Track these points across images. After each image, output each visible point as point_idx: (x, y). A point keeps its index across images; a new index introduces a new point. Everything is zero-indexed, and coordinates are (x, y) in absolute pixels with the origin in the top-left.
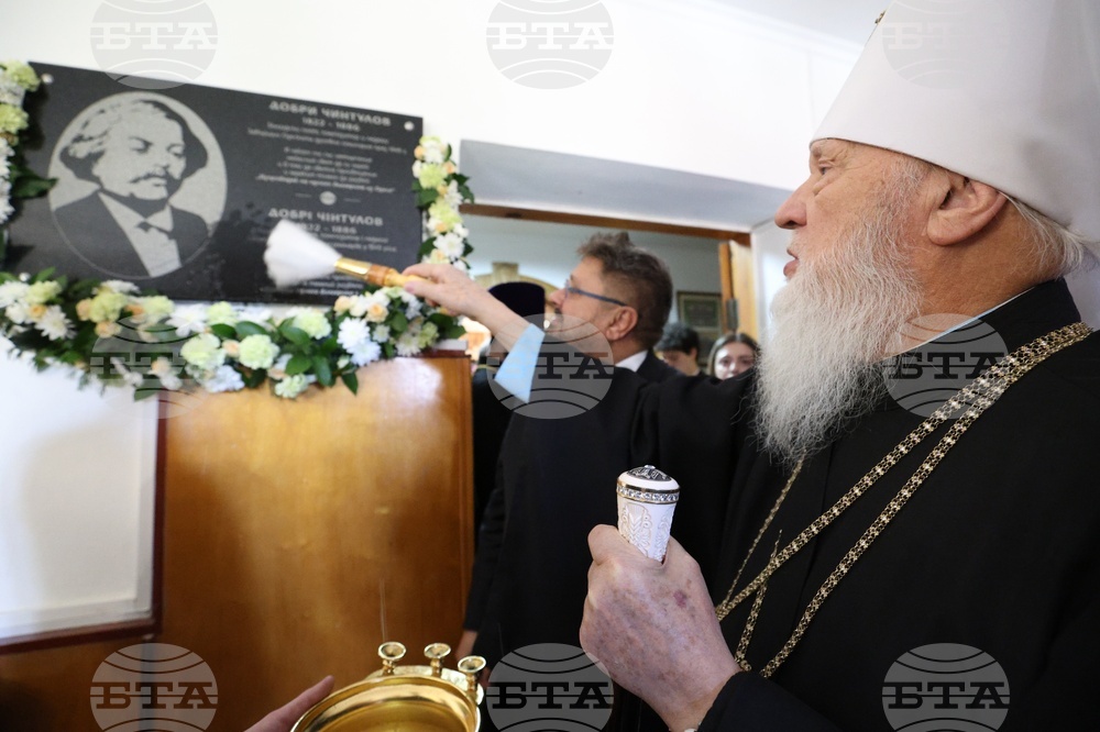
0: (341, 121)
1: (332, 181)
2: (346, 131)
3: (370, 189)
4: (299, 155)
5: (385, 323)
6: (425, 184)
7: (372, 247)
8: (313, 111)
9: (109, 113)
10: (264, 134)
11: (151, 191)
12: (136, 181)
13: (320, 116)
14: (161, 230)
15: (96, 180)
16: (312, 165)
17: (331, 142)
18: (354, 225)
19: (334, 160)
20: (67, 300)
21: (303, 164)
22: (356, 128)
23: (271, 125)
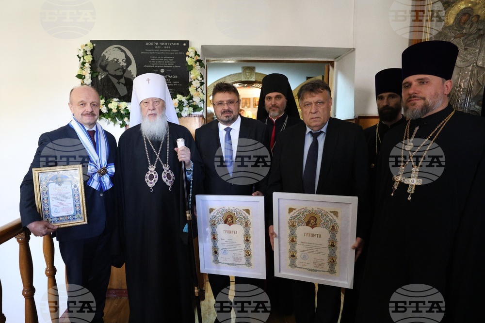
0: (165, 46)
1: (163, 65)
2: (167, 49)
3: (174, 67)
4: (154, 58)
5: (178, 108)
6: (189, 64)
7: (175, 85)
8: (157, 44)
9: (108, 52)
10: (145, 53)
11: (119, 73)
12: (116, 71)
13: (159, 45)
14: (122, 84)
15: (107, 71)
16: (158, 61)
17: (162, 53)
18: (170, 78)
19: (164, 59)
20: (106, 104)
21: (155, 61)
22: (169, 47)
23: (146, 50)
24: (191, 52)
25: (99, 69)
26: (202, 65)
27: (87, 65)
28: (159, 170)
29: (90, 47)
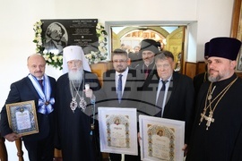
24: (98, 26)
25: (46, 37)
26: (105, 33)
27: (39, 35)
28: (78, 101)
29: (41, 23)
